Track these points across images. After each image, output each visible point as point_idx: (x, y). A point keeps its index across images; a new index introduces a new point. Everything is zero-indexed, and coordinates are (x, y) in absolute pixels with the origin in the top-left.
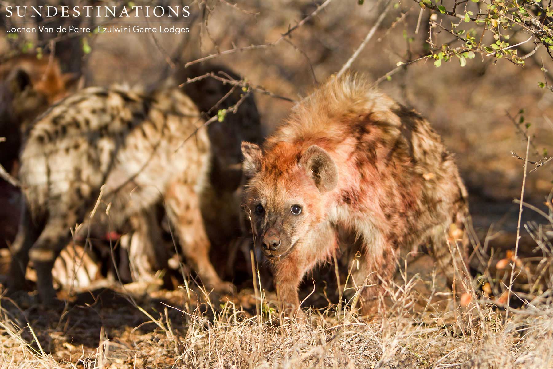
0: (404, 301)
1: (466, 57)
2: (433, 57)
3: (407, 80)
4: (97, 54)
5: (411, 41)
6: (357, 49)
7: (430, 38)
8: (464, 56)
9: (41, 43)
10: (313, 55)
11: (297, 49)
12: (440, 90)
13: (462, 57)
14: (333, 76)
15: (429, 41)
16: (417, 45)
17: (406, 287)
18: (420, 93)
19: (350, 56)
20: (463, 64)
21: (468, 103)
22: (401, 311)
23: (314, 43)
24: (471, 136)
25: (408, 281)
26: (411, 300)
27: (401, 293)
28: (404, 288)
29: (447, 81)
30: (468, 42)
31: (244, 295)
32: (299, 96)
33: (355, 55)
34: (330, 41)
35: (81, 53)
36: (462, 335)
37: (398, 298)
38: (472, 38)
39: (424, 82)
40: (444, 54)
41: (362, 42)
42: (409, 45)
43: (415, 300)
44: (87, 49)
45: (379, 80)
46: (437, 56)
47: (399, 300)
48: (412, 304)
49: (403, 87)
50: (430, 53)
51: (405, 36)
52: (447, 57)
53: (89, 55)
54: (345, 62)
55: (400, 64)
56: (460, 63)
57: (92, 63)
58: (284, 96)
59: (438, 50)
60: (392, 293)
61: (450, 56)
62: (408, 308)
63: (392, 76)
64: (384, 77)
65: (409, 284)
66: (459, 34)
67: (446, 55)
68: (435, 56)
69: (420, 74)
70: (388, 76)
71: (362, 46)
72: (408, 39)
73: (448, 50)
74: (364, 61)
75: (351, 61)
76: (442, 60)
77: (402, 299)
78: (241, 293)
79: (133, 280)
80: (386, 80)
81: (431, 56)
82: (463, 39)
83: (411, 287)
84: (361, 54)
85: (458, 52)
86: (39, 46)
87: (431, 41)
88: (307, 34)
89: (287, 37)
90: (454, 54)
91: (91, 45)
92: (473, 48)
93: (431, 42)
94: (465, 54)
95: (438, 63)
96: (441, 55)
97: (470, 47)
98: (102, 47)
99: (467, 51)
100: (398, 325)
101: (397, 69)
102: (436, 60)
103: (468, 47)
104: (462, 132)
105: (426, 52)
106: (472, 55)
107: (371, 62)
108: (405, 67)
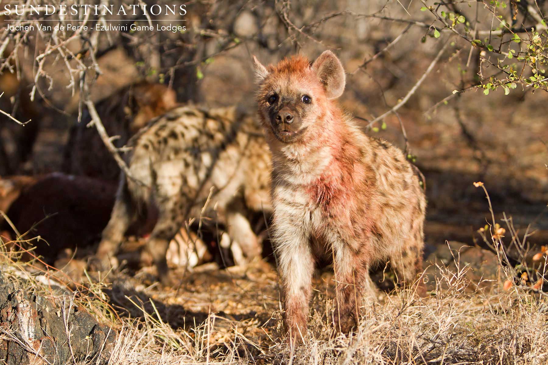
0: (457, 285)
1: (510, 87)
3: (461, 104)
4: (208, 79)
5: (464, 72)
6: (419, 78)
7: (481, 71)
8: (508, 87)
9: (163, 70)
10: (384, 82)
11: (371, 79)
12: (486, 111)
13: (506, 87)
14: (400, 101)
15: (480, 74)
16: (469, 76)
17: (459, 274)
18: (470, 114)
19: (414, 84)
20: (507, 93)
21: (509, 123)
22: (454, 294)
23: (384, 72)
24: (512, 149)
25: (461, 269)
26: (463, 285)
27: (455, 279)
28: (457, 275)
29: (492, 104)
30: (511, 75)
31: (325, 277)
32: (372, 116)
33: (419, 83)
34: (398, 71)
35: (196, 79)
36: (503, 313)
37: (452, 283)
38: (515, 72)
39: (474, 105)
40: (491, 85)
41: (424, 73)
42: (462, 76)
43: (466, 285)
44: (200, 75)
45: (438, 104)
46: (486, 86)
47: (453, 285)
48: (464, 288)
49: (457, 109)
50: (480, 84)
51: (459, 69)
52: (494, 87)
53: (202, 80)
54: (410, 89)
55: (455, 92)
56: (505, 92)
57: (204, 86)
58: (360, 116)
59: (486, 81)
60: (447, 279)
61: (496, 86)
62: (460, 291)
63: (448, 101)
64: (441, 101)
65: (461, 272)
66: (504, 68)
67: (493, 85)
68: (484, 86)
69: (470, 99)
70: (445, 101)
71: (424, 76)
72: (461, 72)
73: (494, 81)
74: (425, 88)
75: (414, 88)
76: (489, 90)
77: (455, 284)
78: (323, 275)
79: (235, 263)
80: (443, 104)
81: (481, 86)
82: (507, 73)
83: (463, 274)
84: (423, 83)
85: (503, 83)
86: (161, 73)
87: (481, 74)
88: (378, 65)
89: (363, 69)
90: (499, 84)
91: (204, 73)
92: (515, 80)
94: (509, 85)
95: (486, 92)
96: (489, 85)
97: (513, 79)
98: (212, 74)
99: (510, 82)
100: (452, 305)
101: (452, 96)
102: (484, 89)
103: (511, 79)
104: (505, 146)
105: (476, 82)
106: (514, 86)
107: (431, 88)
108: (458, 94)
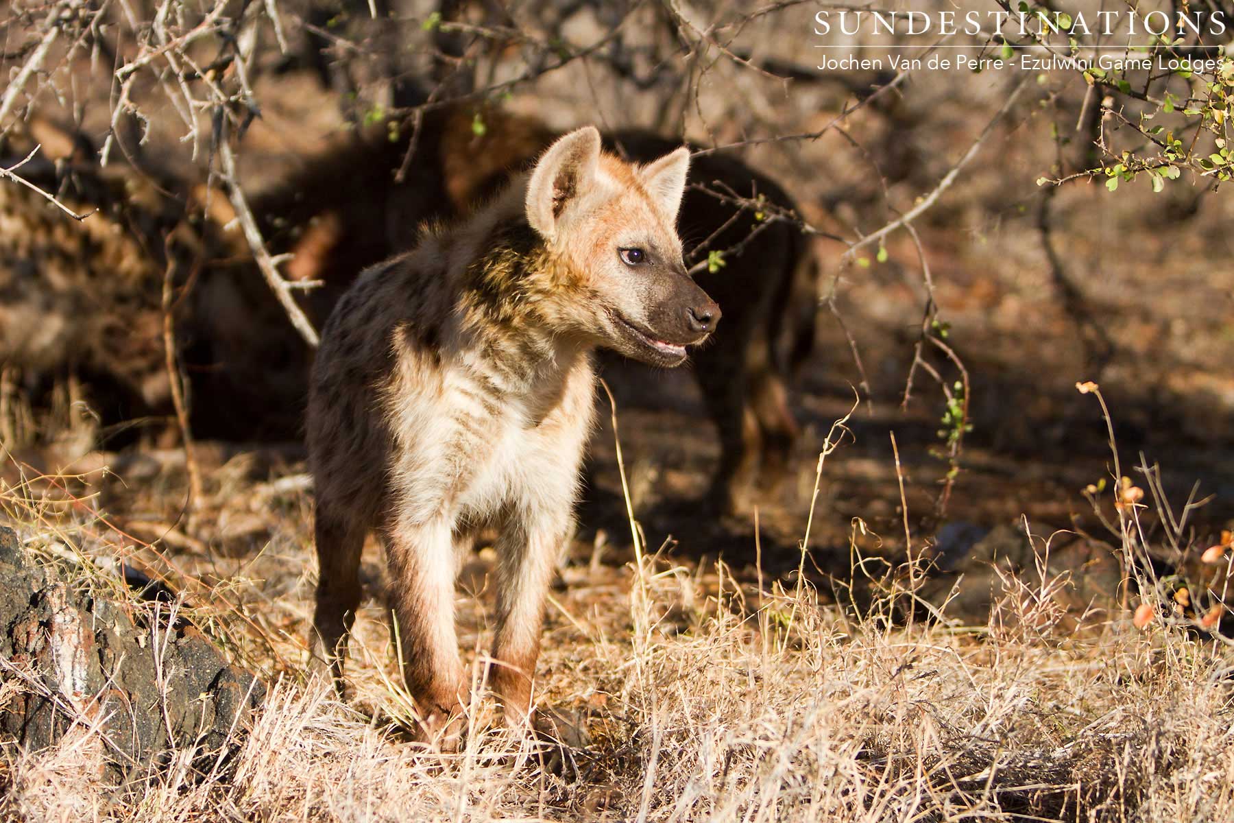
0: (1036, 618)
1: (1164, 175)
2: (1103, 172)
7: (1101, 137)
8: (1161, 175)
13: (1158, 174)
15: (1099, 142)
17: (1044, 593)
20: (1158, 188)
25: (1048, 582)
30: (1168, 148)
37: (1025, 612)
46: (1112, 170)
47: (1029, 615)
50: (1099, 166)
52: (1130, 174)
55: (1042, 181)
56: (1153, 186)
59: (1113, 160)
60: (1016, 602)
65: (1048, 588)
68: (1107, 170)
73: (1132, 160)
76: (1119, 179)
77: (1033, 615)
81: (1100, 169)
82: (1159, 143)
83: (1052, 593)
85: (1150, 166)
87: (1103, 143)
90: (1143, 169)
92: (1177, 160)
93: (1102, 145)
94: (1163, 170)
95: (1112, 185)
96: (1119, 170)
97: (1172, 157)
99: (1166, 165)
102: (1108, 177)
103: (1168, 158)
106: (1174, 173)
